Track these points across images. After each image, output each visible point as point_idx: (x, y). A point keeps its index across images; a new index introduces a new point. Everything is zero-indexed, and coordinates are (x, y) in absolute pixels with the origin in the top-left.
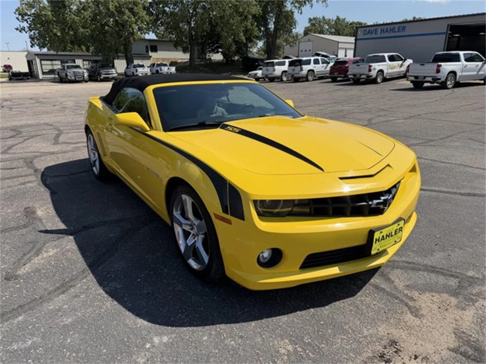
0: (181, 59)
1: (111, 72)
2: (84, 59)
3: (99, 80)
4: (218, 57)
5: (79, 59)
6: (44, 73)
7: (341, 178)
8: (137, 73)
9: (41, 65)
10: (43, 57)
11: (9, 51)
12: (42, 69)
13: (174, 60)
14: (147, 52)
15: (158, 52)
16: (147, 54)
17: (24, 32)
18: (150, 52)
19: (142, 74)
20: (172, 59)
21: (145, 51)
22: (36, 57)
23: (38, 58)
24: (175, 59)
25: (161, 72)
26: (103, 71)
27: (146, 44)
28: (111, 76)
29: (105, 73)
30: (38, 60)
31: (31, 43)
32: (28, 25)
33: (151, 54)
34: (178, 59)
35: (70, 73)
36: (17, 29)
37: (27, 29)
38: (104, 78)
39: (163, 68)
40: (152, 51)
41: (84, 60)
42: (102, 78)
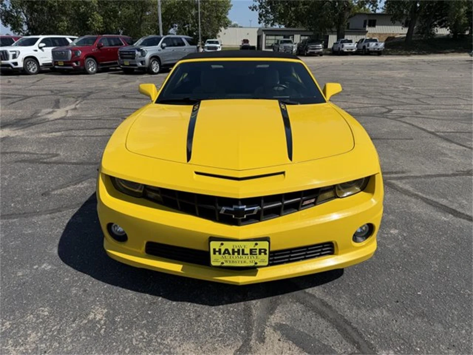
0: (401, 34)
1: (317, 48)
2: (303, 34)
3: (305, 54)
4: (443, 32)
5: (298, 34)
6: (266, 47)
7: (197, 173)
8: (343, 49)
9: (266, 40)
10: (267, 33)
11: (250, 28)
12: (266, 43)
13: (392, 36)
14: (365, 27)
15: (376, 26)
16: (364, 29)
17: (255, 10)
18: (367, 26)
19: (347, 50)
20: (390, 34)
21: (362, 27)
22: (263, 33)
23: (265, 33)
24: (393, 34)
25: (368, 48)
26: (310, 46)
27: (365, 19)
28: (316, 51)
29: (311, 48)
30: (264, 35)
31: (259, 19)
32: (259, 4)
33: (368, 29)
34: (397, 34)
35: (281, 47)
36: (250, 8)
37: (258, 7)
38: (310, 53)
39: (371, 43)
40: (370, 26)
41: (301, 36)
42: (308, 52)
